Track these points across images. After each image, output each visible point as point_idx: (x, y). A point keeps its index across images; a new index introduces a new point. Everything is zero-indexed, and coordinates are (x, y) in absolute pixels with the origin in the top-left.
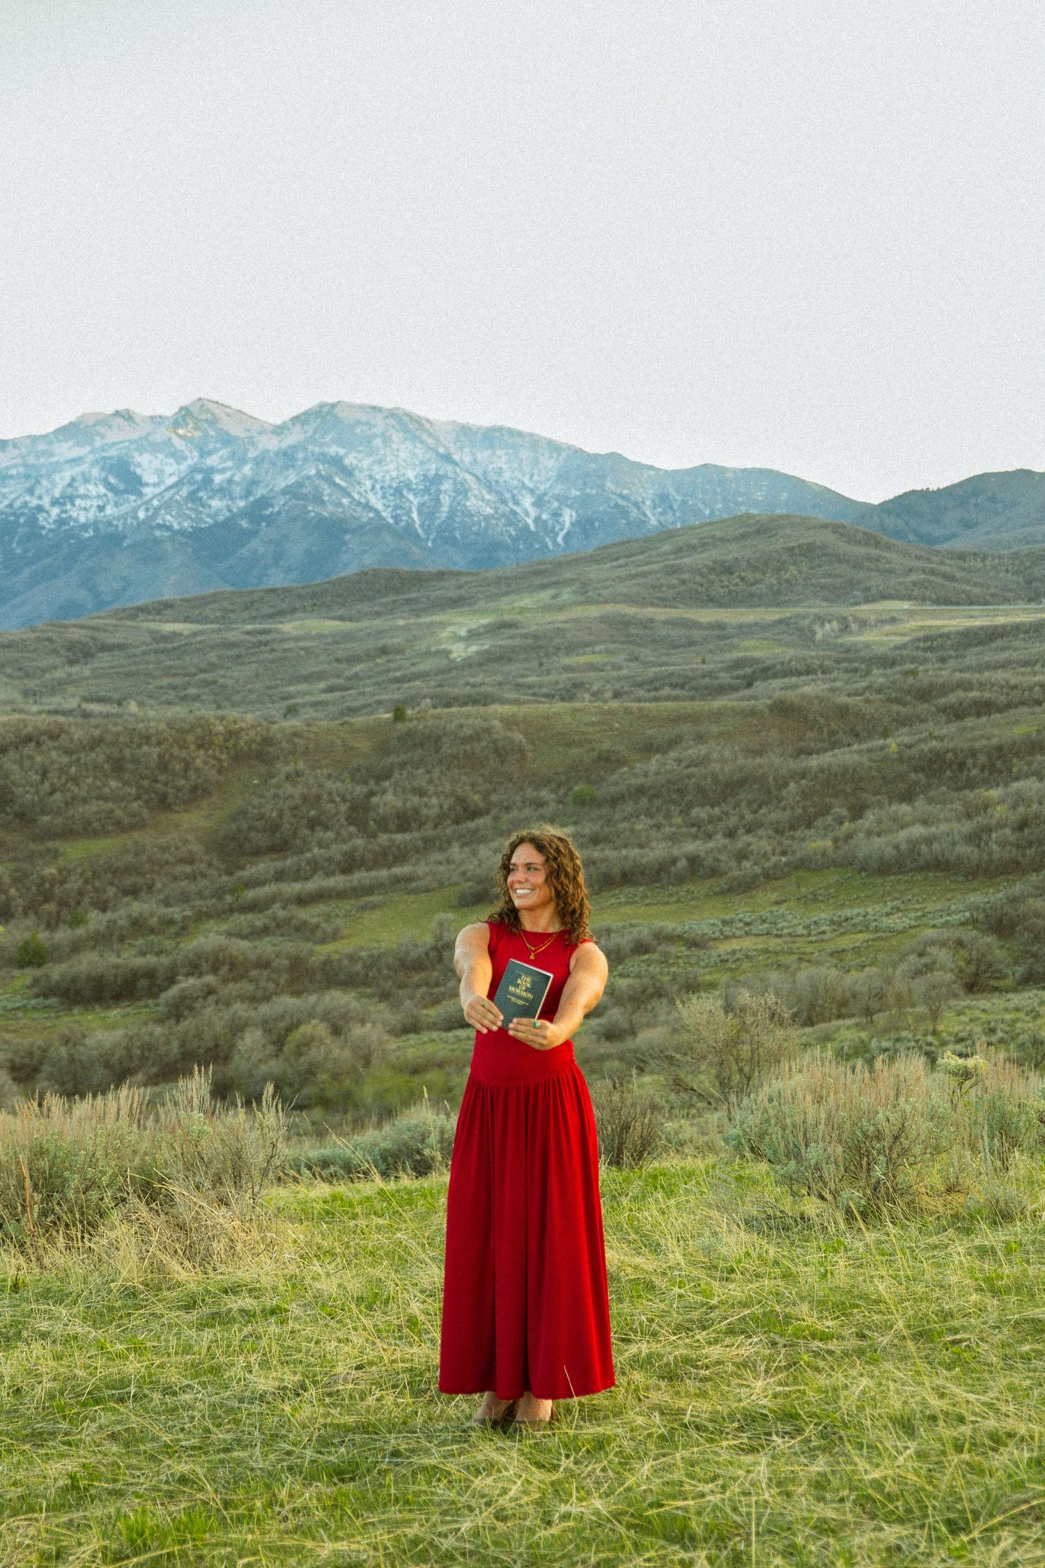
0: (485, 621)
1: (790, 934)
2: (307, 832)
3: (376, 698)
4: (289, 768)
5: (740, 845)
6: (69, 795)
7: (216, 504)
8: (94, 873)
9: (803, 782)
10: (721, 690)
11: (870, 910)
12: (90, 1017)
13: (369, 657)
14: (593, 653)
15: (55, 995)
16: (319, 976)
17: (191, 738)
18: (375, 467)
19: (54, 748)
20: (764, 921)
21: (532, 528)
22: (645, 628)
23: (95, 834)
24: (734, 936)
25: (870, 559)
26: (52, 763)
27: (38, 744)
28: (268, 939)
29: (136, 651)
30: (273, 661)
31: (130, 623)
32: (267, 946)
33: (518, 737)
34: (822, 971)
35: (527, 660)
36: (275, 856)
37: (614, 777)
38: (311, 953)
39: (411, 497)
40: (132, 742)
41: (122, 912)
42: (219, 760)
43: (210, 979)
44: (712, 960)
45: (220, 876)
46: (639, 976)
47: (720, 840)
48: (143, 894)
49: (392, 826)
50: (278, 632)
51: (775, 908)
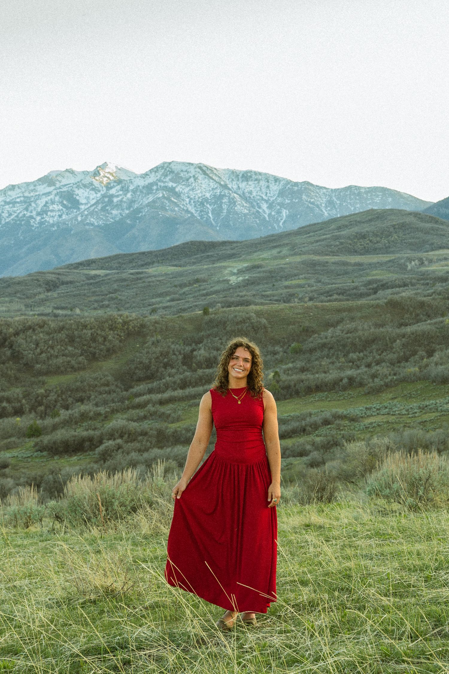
0: (246, 265)
1: (399, 414)
2: (163, 369)
3: (195, 304)
4: (154, 339)
5: (373, 371)
6: (49, 354)
7: (114, 212)
8: (62, 391)
9: (403, 339)
10: (361, 296)
11: (438, 401)
12: (63, 461)
13: (190, 284)
14: (299, 279)
15: (45, 451)
16: (171, 439)
17: (106, 325)
18: (191, 192)
19: (42, 332)
20: (386, 408)
21: (267, 219)
22: (324, 266)
23: (62, 373)
24: (372, 415)
25: (432, 229)
26: (41, 339)
27: (34, 330)
28: (146, 422)
29: (78, 284)
30: (144, 287)
31: (76, 271)
32: (146, 425)
33: (264, 321)
34: (415, 431)
35: (267, 283)
36: (148, 381)
37: (311, 339)
38: (167, 428)
39: (208, 206)
40: (78, 328)
41: (77, 410)
42: (120, 336)
43: (119, 441)
44: (361, 427)
45: (122, 392)
46: (326, 436)
47: (363, 369)
48: (85, 401)
49: (204, 366)
50: (146, 273)
51: (391, 402)
